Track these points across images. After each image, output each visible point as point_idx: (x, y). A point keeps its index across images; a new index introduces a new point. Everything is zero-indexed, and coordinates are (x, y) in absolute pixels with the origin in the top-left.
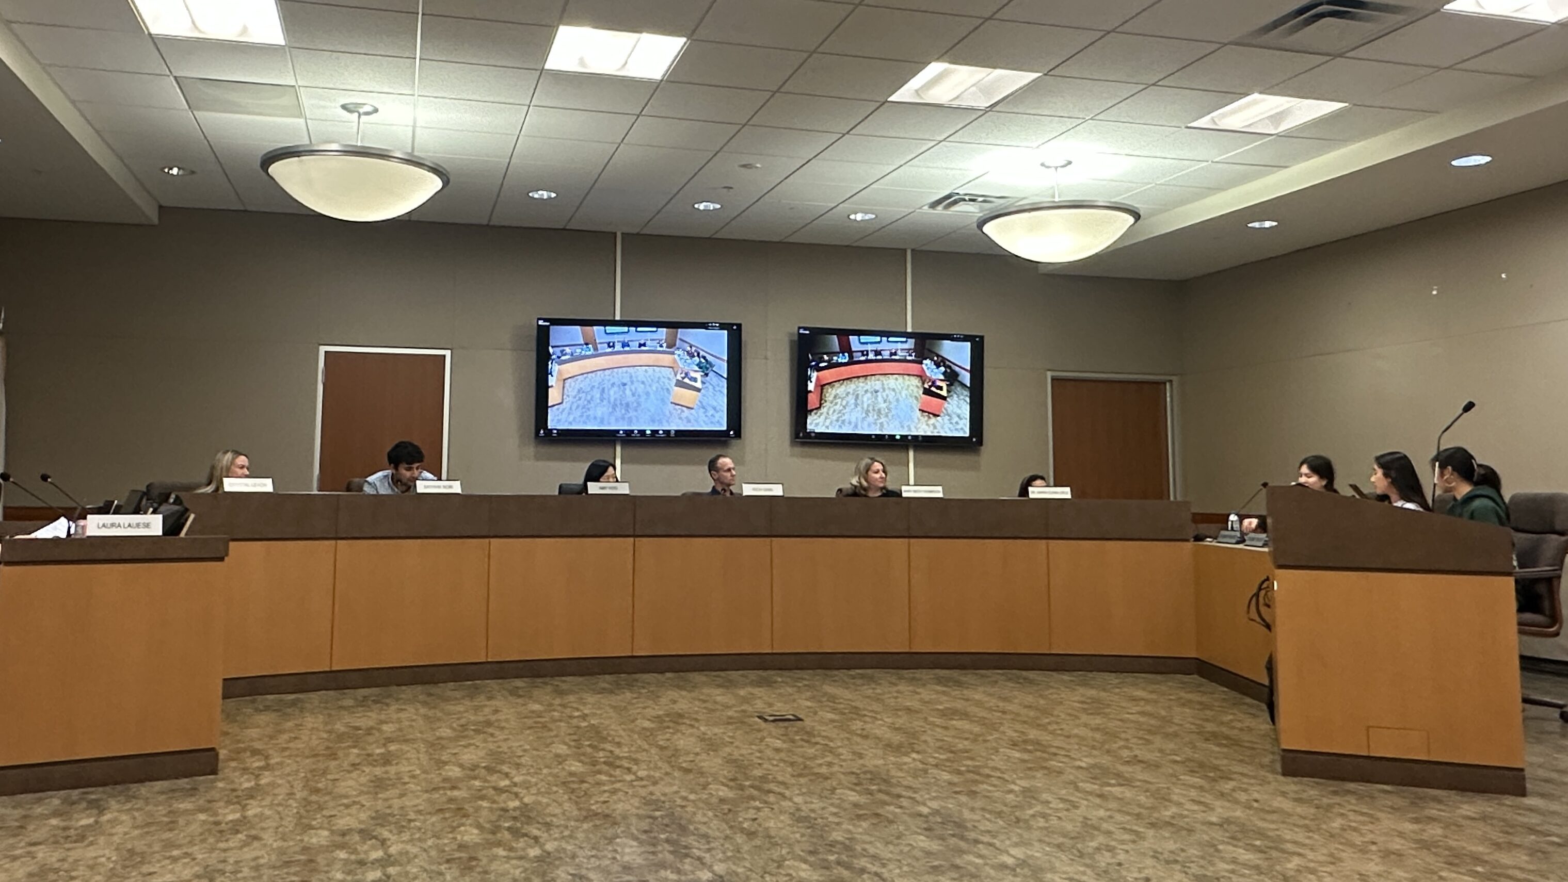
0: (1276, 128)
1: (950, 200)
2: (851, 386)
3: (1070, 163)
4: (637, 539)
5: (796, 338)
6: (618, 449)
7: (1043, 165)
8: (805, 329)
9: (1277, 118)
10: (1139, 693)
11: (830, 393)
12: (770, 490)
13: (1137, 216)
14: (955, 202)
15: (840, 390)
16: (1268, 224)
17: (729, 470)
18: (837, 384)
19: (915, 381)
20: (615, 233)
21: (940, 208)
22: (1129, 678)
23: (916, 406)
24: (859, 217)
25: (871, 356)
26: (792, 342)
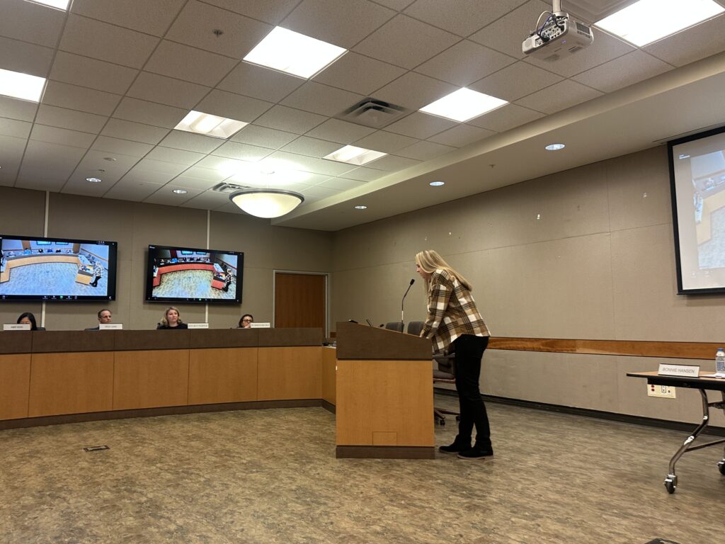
0: (361, 162)
1: (221, 186)
2: (177, 275)
3: (274, 172)
4: (33, 355)
5: (147, 250)
6: (44, 306)
8: (153, 246)
9: (361, 158)
11: (165, 278)
12: (115, 327)
13: (302, 198)
14: (224, 188)
15: (171, 277)
16: (363, 207)
18: (169, 274)
19: (209, 273)
20: (45, 192)
21: (218, 190)
23: (210, 285)
24: (178, 192)
25: (188, 261)
26: (146, 252)
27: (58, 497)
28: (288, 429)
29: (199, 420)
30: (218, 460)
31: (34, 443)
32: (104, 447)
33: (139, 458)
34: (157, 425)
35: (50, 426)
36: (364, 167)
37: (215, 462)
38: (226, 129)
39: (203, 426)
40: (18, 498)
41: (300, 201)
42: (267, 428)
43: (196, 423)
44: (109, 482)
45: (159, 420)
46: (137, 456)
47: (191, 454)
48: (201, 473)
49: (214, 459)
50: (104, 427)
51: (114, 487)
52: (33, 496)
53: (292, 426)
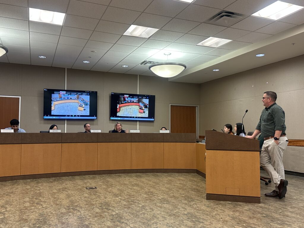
0: (217, 46)
1: (144, 63)
2: (126, 107)
3: (171, 54)
4: (62, 144)
5: (111, 95)
6: (66, 122)
7: (164, 54)
8: (113, 93)
9: (217, 43)
10: (182, 178)
11: (121, 109)
12: (98, 131)
13: (185, 67)
14: (146, 63)
16: (217, 70)
17: (89, 127)
18: (123, 107)
20: (65, 68)
21: (143, 64)
22: (180, 174)
23: (138, 111)
24: (124, 66)
25: (130, 102)
26: (110, 96)
27: (76, 210)
28: (180, 183)
29: (136, 176)
30: (147, 196)
31: (64, 184)
32: (94, 188)
33: (111, 194)
34: (117, 178)
35: (70, 177)
36: (218, 48)
37: (146, 197)
38: (147, 33)
39: (139, 179)
40: (59, 209)
41: (184, 68)
42: (170, 182)
43: (135, 178)
44: (98, 204)
45: (118, 176)
46: (110, 192)
47: (134, 193)
48: (140, 202)
49: (145, 196)
50: (94, 178)
51: (100, 206)
52: (65, 208)
53: (182, 182)
